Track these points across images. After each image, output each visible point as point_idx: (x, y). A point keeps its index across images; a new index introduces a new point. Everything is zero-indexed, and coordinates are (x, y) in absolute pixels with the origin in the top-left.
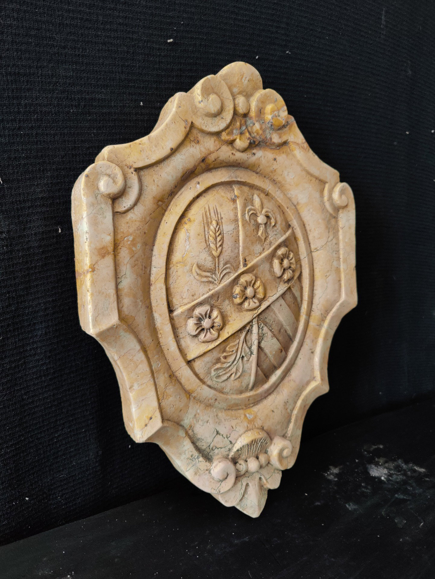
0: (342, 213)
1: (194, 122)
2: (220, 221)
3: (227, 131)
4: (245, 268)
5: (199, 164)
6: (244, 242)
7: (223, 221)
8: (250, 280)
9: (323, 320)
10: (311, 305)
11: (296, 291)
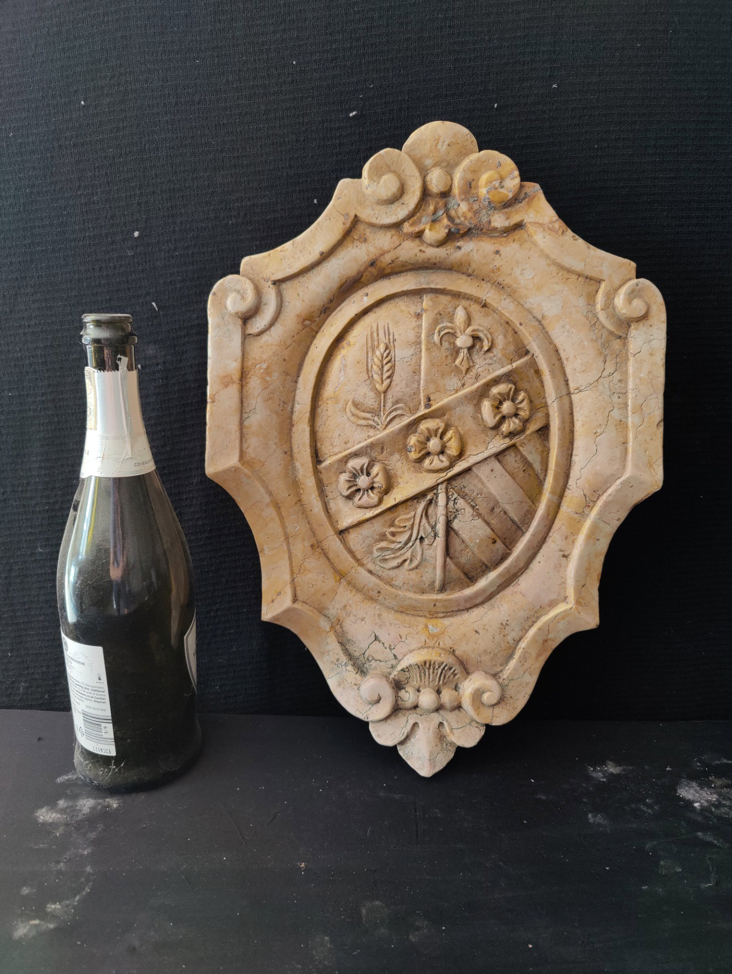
0: (635, 329)
1: (358, 215)
2: (392, 344)
3: (410, 221)
4: (427, 411)
5: (366, 269)
6: (428, 372)
7: (396, 343)
8: (435, 428)
9: (589, 506)
10: (566, 479)
11: (530, 452)
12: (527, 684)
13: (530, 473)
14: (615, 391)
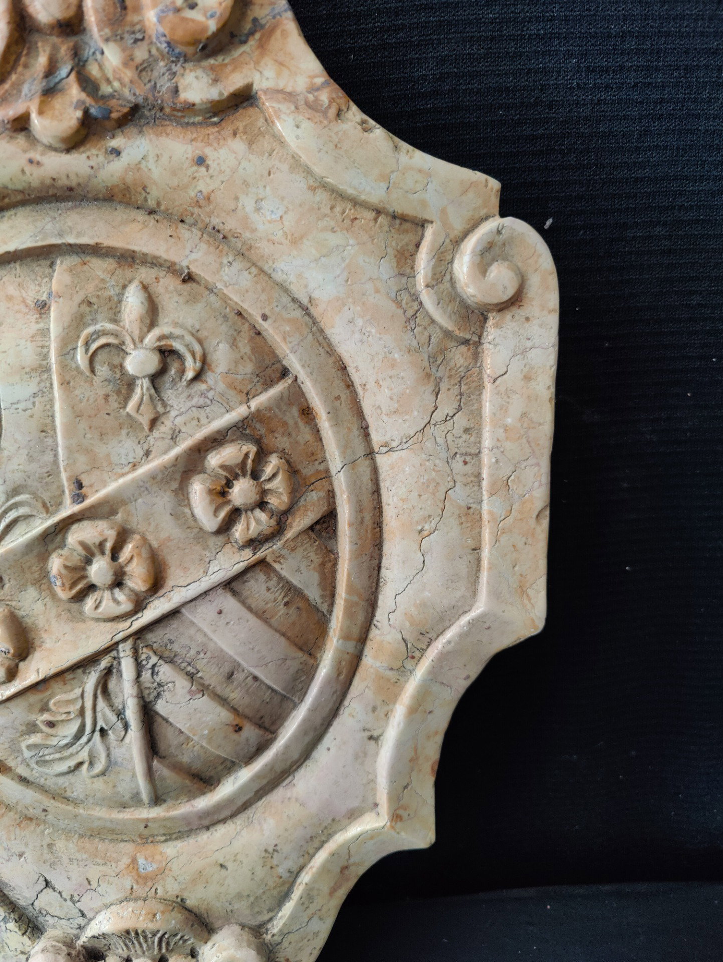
0: (497, 326)
4: (77, 508)
6: (70, 430)
8: (97, 542)
9: (413, 657)
10: (370, 610)
11: (296, 571)
12: (316, 934)
13: (300, 605)
14: (456, 450)
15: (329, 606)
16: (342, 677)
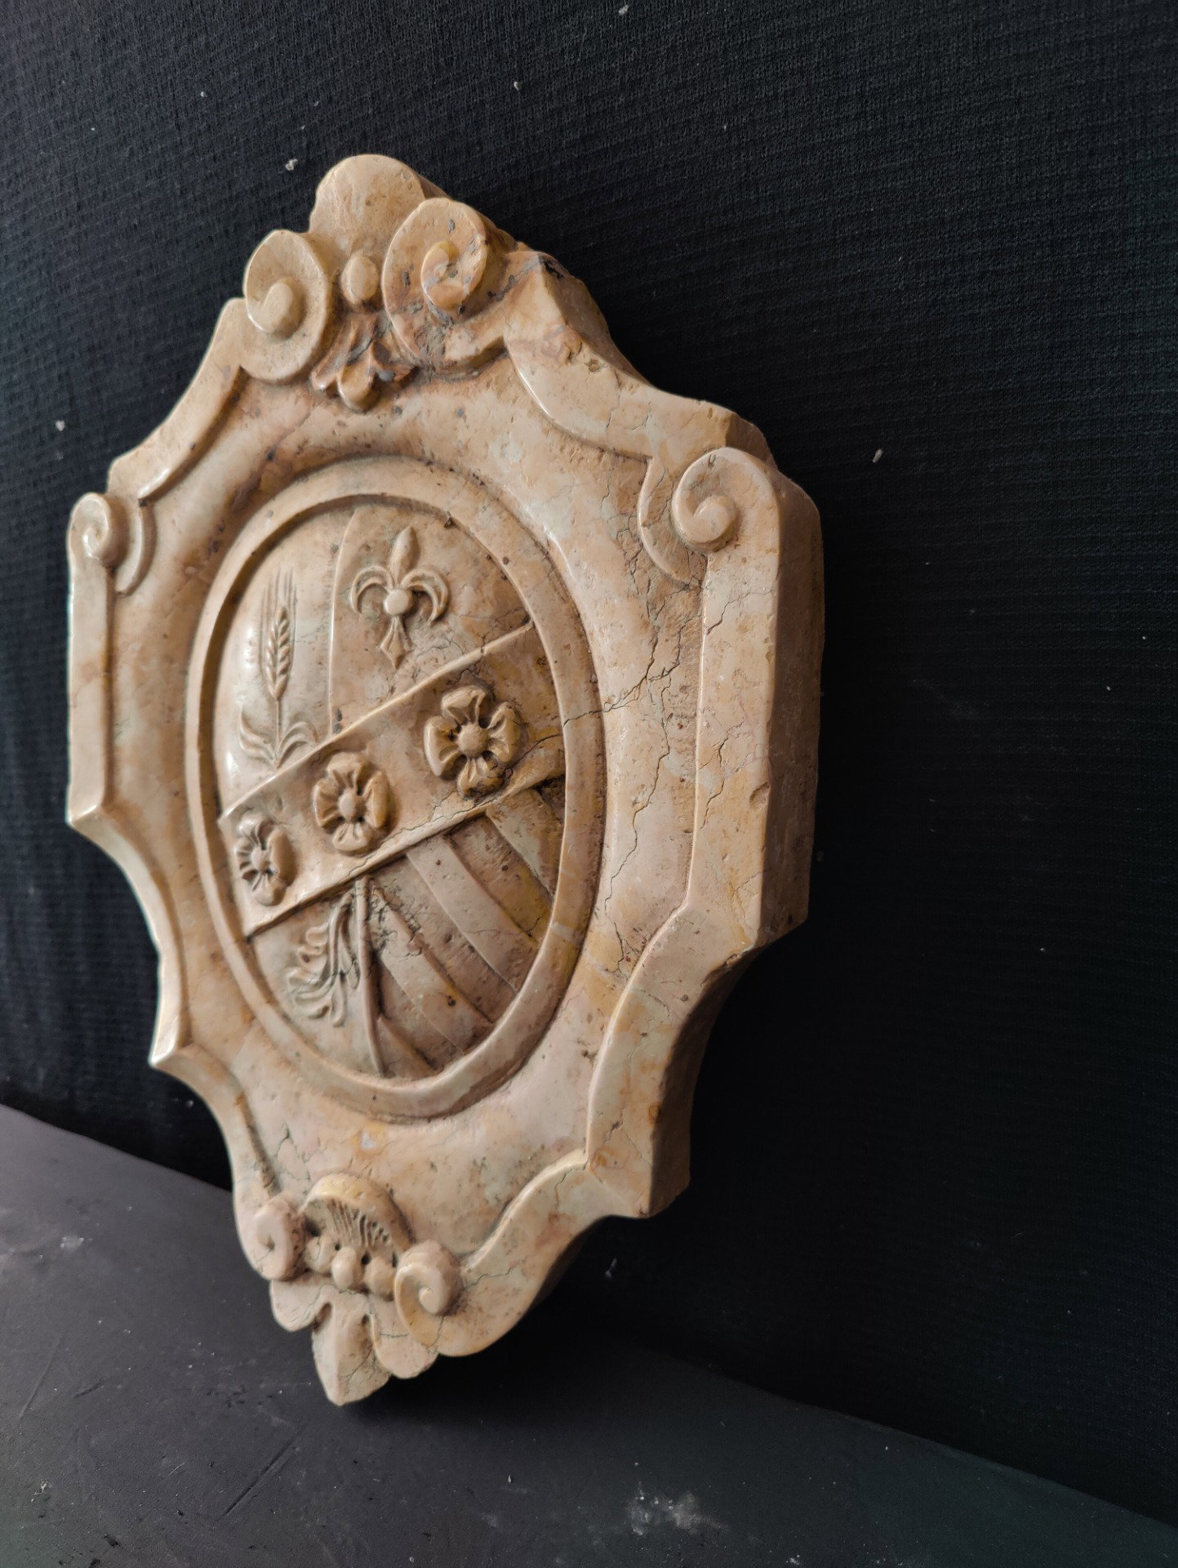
0: (715, 569)
1: (244, 367)
2: (291, 608)
4: (337, 737)
5: (262, 467)
6: (337, 664)
7: (297, 607)
8: (346, 772)
9: (628, 960)
10: (591, 896)
11: (515, 832)
13: (520, 873)
14: (672, 711)
15: (551, 881)
16: (558, 969)
